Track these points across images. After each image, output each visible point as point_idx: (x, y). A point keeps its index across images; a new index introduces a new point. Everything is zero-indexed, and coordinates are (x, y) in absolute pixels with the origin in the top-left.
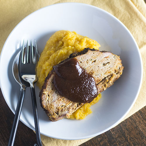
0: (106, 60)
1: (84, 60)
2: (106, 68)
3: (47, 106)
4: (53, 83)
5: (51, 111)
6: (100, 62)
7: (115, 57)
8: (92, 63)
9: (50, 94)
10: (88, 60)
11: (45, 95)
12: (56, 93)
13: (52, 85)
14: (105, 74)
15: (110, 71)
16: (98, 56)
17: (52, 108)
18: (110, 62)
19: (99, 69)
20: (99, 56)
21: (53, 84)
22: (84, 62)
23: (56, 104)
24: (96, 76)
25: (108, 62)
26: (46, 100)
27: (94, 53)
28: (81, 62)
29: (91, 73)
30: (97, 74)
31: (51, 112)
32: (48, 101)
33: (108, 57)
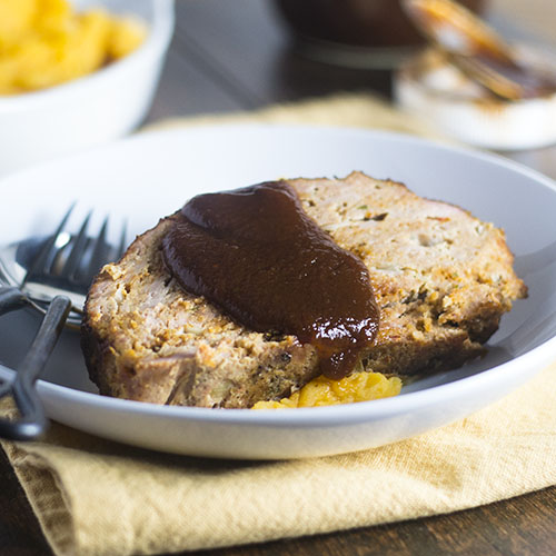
0: (437, 227)
1: (326, 196)
2: (434, 255)
3: (107, 319)
4: (161, 248)
5: (123, 336)
6: (406, 227)
7: (481, 228)
8: (366, 219)
9: (135, 283)
10: (345, 205)
11: (110, 283)
12: (166, 285)
13: (154, 256)
14: (423, 273)
15: (452, 271)
16: (396, 202)
17: (130, 326)
18: (457, 242)
19: (396, 248)
20: (400, 203)
21: (161, 252)
22: (328, 205)
23: (157, 317)
24: (380, 271)
25: (447, 237)
26: (113, 299)
27: (377, 187)
28: (312, 204)
29: (357, 251)
30: (383, 264)
31: (122, 341)
32: (119, 304)
33: (447, 220)
